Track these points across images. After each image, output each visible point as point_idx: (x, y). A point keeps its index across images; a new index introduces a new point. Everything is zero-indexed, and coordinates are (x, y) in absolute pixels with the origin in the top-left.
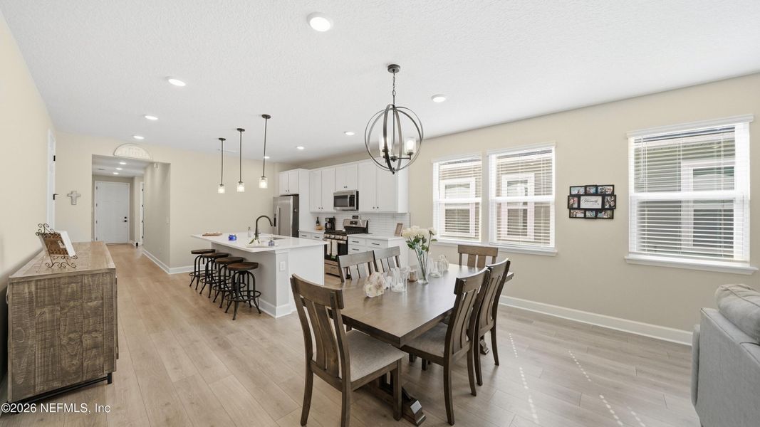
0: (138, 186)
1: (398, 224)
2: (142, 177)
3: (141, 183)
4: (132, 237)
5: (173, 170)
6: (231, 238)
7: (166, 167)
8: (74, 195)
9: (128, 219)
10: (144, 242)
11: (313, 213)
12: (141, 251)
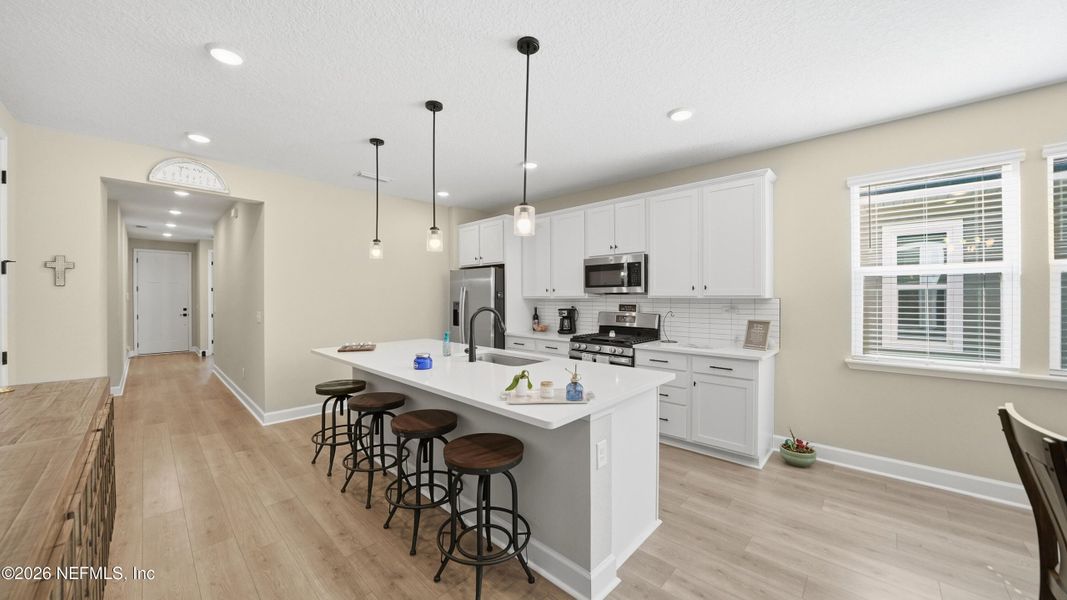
0: (205, 256)
1: (751, 324)
2: (210, 242)
3: (210, 252)
4: (196, 341)
5: (268, 215)
6: (421, 363)
7: (255, 209)
8: (60, 266)
9: (189, 312)
10: (214, 350)
11: (528, 300)
12: (210, 367)
